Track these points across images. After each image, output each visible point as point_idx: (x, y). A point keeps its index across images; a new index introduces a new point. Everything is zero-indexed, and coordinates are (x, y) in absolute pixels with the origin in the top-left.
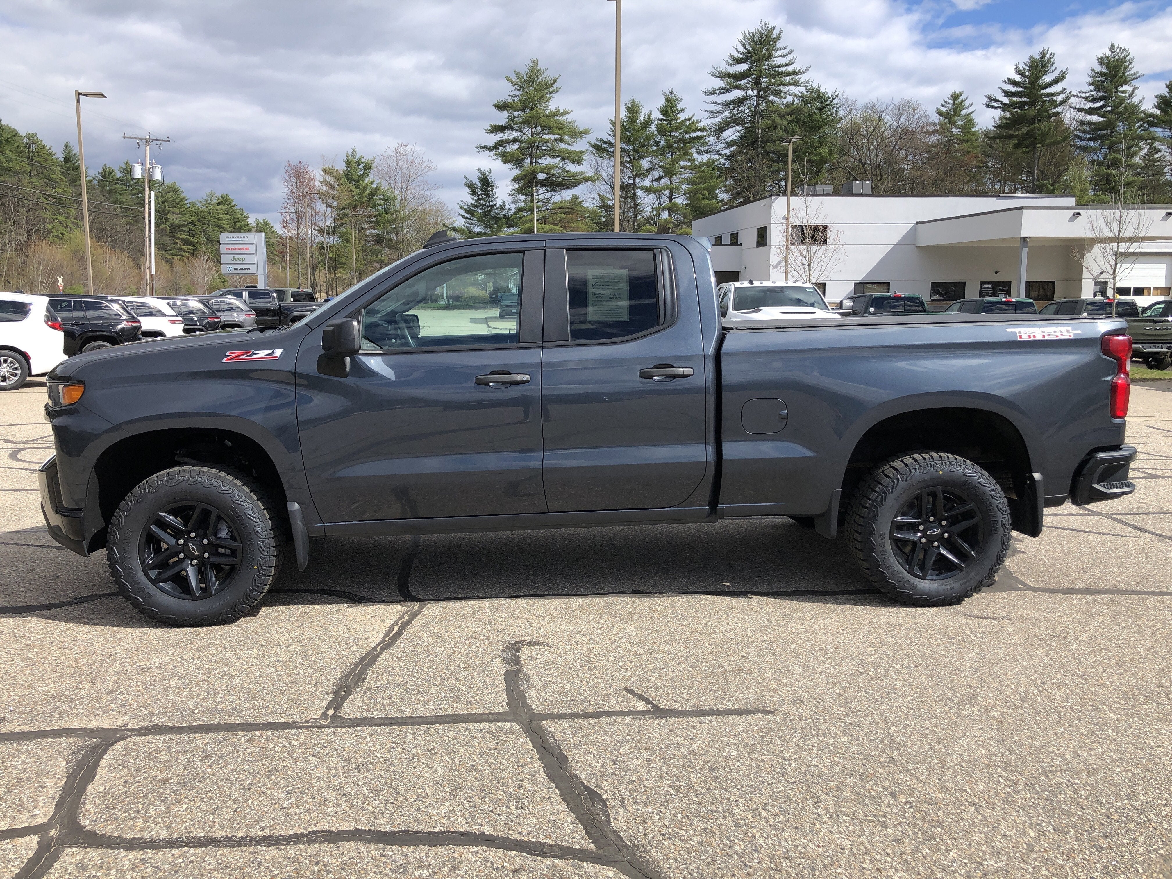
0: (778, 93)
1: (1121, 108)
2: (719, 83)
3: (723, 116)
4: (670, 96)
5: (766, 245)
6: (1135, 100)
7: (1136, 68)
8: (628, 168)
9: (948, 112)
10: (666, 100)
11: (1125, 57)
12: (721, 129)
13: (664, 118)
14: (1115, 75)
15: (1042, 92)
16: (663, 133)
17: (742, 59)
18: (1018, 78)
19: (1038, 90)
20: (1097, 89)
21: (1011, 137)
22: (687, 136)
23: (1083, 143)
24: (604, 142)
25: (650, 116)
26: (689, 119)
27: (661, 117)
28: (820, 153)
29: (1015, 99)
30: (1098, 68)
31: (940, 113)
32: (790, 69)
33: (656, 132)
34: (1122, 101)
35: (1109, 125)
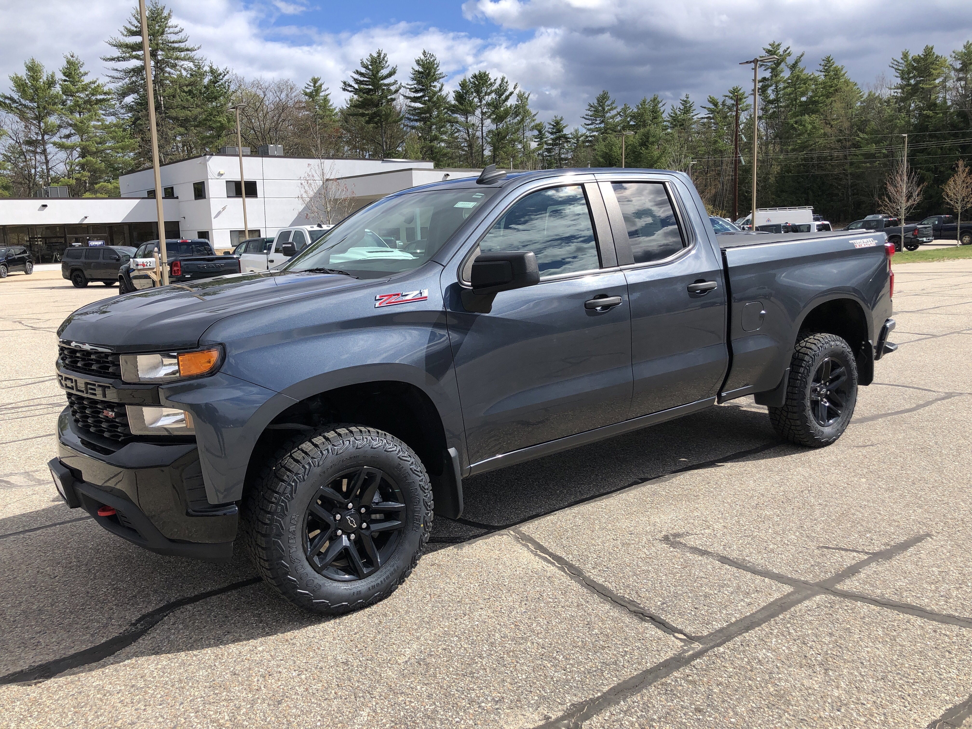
0: (174, 66)
1: (435, 99)
2: (116, 53)
3: (124, 82)
4: (72, 59)
5: (205, 198)
6: (444, 93)
7: (441, 69)
8: (34, 125)
9: (312, 93)
10: (68, 62)
11: (434, 61)
12: (124, 94)
13: (67, 79)
14: (429, 74)
15: (382, 82)
16: (69, 93)
17: (136, 31)
18: (363, 70)
19: (379, 81)
20: (419, 83)
21: (363, 115)
22: (93, 98)
23: (412, 124)
24: (6, 98)
25: (52, 77)
26: (94, 83)
27: (64, 78)
28: (220, 122)
29: (362, 86)
30: (417, 68)
31: (306, 94)
32: (182, 45)
33: (61, 93)
34: (435, 93)
35: (429, 111)
